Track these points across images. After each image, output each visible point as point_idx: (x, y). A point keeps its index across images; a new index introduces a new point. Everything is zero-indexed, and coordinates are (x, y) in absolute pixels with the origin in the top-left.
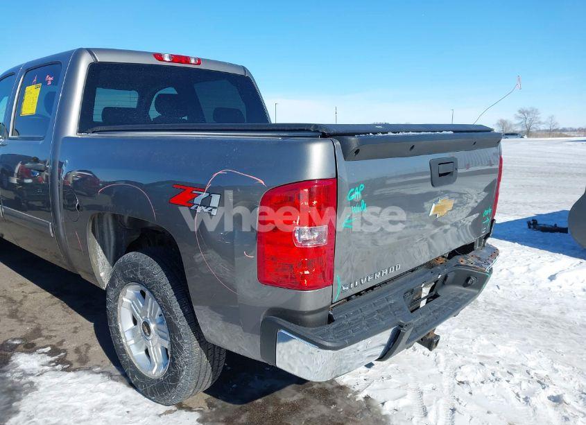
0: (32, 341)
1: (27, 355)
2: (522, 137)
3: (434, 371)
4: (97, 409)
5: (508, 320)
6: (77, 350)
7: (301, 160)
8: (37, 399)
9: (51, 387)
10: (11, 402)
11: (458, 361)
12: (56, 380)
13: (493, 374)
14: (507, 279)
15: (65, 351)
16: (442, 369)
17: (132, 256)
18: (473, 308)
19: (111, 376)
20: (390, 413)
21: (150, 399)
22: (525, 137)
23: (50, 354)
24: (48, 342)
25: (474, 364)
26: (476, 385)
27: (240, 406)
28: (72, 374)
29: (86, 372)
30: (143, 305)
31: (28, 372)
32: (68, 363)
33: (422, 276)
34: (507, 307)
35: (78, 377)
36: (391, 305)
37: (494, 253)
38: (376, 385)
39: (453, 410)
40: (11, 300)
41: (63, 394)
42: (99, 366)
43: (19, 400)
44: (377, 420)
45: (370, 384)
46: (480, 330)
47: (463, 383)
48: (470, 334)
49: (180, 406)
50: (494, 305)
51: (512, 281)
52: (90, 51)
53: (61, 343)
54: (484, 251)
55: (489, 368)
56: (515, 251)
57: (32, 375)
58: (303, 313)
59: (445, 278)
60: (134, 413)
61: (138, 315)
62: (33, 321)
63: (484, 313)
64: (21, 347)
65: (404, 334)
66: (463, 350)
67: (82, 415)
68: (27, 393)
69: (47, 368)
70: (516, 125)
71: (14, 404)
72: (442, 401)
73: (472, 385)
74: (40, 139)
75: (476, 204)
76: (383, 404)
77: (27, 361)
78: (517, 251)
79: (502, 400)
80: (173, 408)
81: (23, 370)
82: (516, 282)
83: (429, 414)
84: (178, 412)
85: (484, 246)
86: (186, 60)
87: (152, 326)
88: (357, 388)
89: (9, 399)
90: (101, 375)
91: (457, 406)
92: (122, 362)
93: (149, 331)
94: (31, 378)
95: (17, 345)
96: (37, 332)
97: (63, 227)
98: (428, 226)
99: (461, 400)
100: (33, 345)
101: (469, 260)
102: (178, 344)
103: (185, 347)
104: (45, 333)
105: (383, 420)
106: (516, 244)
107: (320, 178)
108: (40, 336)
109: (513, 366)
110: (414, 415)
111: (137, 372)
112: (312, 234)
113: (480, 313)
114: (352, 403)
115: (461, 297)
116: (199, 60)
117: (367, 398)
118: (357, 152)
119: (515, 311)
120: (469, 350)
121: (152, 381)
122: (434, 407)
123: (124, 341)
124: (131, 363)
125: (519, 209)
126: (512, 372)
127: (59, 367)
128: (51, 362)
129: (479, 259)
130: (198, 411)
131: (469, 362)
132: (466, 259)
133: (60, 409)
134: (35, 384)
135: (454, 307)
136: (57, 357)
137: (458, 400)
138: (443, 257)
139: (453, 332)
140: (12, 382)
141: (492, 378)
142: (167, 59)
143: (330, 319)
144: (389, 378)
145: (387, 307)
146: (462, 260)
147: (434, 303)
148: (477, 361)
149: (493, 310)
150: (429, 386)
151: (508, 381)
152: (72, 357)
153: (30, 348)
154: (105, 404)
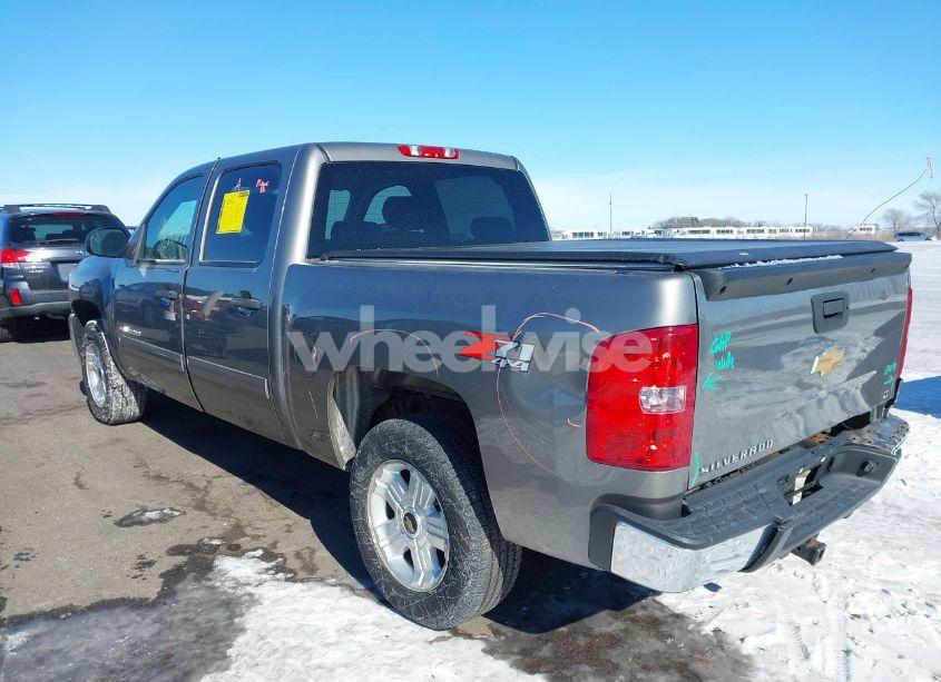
0: (236, 542)
1: (235, 559)
2: (927, 239)
3: (813, 599)
4: (346, 631)
5: (921, 531)
6: (298, 555)
7: (651, 302)
8: (264, 616)
9: (276, 601)
10: (231, 617)
11: (849, 586)
12: (282, 593)
13: (904, 606)
14: (917, 470)
15: (282, 555)
16: (825, 597)
17: (392, 424)
18: (867, 512)
19: (352, 589)
20: (753, 653)
21: (413, 621)
22: (934, 239)
23: (264, 558)
24: (255, 544)
25: (873, 591)
26: (879, 620)
27: (538, 635)
28: (299, 586)
29: (319, 584)
30: (406, 490)
31: (242, 581)
32: (291, 571)
33: (798, 457)
34: (920, 512)
35: (309, 590)
36: (762, 495)
37: (903, 428)
38: (727, 615)
39: (848, 652)
40: (191, 487)
41: (296, 610)
42: (333, 577)
43: (241, 615)
44: (736, 661)
45: (718, 613)
46: (880, 544)
47: (859, 617)
48: (863, 548)
49: (456, 632)
50: (899, 508)
51: (926, 473)
52: (320, 147)
53: (274, 544)
54: (887, 425)
55: (897, 598)
56: (928, 428)
57: (249, 584)
58: (651, 501)
59: (831, 462)
60: (396, 638)
61: (398, 504)
62: (228, 516)
63: (884, 521)
64: (223, 549)
65: (782, 534)
66: (856, 572)
67: (327, 637)
68: (249, 607)
69: (265, 576)
70: (916, 219)
71: (236, 620)
72: (829, 641)
73: (873, 620)
74: (252, 266)
75: (865, 355)
76: (742, 640)
77: (238, 567)
78: (932, 428)
79: (920, 641)
80: (446, 634)
81: (234, 579)
82: (931, 474)
83: (812, 656)
84: (454, 639)
85: (885, 417)
86: (439, 152)
87: (419, 519)
88: (700, 618)
89: (227, 613)
90: (338, 588)
91: (852, 646)
92: (371, 571)
93: (415, 527)
94: (248, 589)
95: (217, 546)
96: (238, 529)
97: (286, 385)
98: (790, 390)
99: (857, 638)
100: (238, 547)
101: (864, 437)
102: (463, 543)
103: (473, 546)
104: (248, 531)
105: (745, 661)
106: (929, 416)
107: (675, 324)
108: (244, 535)
109: (934, 595)
110: (789, 656)
111: (394, 584)
112: (661, 397)
113: (877, 520)
114: (697, 638)
115: (854, 491)
116: (457, 151)
117: (717, 631)
118: (723, 290)
119: (933, 518)
120: (865, 572)
121: (417, 595)
122: (818, 647)
123: (375, 541)
124: (385, 571)
125: (930, 361)
126: (934, 603)
127: (281, 575)
128: (268, 569)
129: (880, 436)
130: (481, 639)
131: (866, 589)
132: (860, 435)
133: (298, 628)
134: (256, 597)
135: (846, 504)
136: (273, 563)
137: (853, 639)
138: (824, 433)
139: (838, 545)
140: (225, 593)
141: (903, 610)
142: (414, 152)
143: (685, 512)
144: (747, 605)
145: (756, 499)
146: (854, 437)
147: (816, 497)
148: (879, 587)
149: (898, 515)
150: (809, 620)
151: (928, 616)
152: (294, 564)
153: (236, 551)
154: (353, 625)
